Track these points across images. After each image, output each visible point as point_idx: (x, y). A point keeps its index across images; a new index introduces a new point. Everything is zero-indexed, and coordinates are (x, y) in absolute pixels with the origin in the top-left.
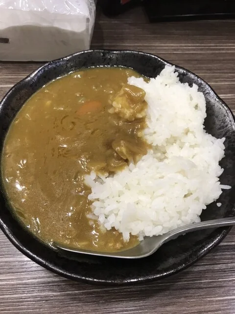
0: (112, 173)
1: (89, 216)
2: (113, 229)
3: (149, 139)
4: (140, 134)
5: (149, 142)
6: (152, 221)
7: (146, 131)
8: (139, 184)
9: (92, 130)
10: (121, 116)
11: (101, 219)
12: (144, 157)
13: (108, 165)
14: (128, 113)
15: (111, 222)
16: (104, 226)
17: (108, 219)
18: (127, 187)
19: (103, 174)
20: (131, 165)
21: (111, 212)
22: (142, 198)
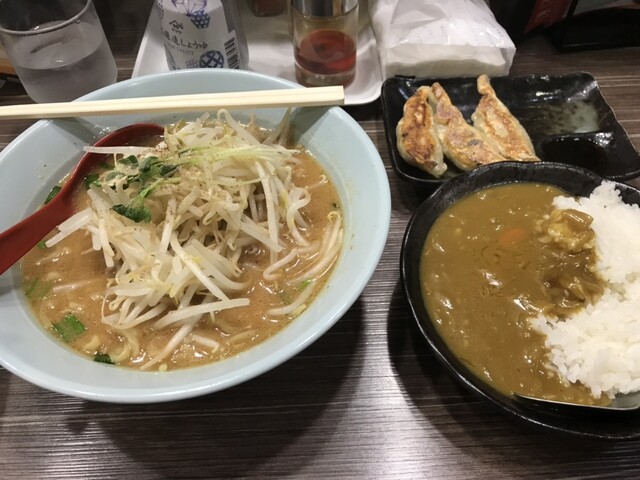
0: (562, 317)
1: (547, 366)
2: (578, 382)
3: (605, 275)
4: (592, 269)
5: (606, 278)
6: (630, 372)
7: (599, 265)
8: (606, 329)
9: (523, 264)
10: (562, 246)
11: (562, 370)
12: (603, 297)
13: (557, 307)
14: (573, 243)
15: (576, 374)
16: (566, 378)
17: (571, 370)
18: (589, 333)
19: (552, 317)
20: (590, 306)
21: (575, 362)
22: (612, 345)
